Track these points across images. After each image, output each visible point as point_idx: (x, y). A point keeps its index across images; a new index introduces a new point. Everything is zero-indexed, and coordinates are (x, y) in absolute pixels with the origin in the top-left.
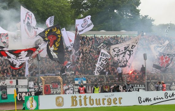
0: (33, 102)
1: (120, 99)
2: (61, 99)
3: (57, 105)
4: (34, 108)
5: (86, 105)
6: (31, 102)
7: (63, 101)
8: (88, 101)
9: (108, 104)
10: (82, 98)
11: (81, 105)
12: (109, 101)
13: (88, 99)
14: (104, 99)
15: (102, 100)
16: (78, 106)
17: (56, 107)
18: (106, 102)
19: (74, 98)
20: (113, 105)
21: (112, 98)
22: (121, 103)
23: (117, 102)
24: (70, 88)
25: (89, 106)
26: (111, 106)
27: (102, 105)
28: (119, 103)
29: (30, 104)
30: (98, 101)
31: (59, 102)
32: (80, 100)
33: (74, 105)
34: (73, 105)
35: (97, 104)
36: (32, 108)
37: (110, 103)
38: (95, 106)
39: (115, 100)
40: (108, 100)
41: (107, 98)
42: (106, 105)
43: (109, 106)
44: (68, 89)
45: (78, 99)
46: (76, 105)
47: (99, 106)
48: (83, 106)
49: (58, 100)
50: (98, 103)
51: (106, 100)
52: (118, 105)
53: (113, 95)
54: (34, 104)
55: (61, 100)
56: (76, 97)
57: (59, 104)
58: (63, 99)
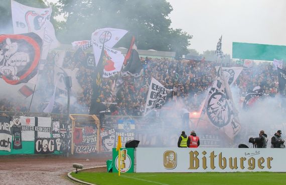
0: (125, 159)
1: (270, 159)
2: (172, 155)
3: (165, 166)
4: (127, 169)
5: (213, 167)
6: (122, 158)
7: (175, 159)
8: (217, 160)
9: (250, 168)
10: (208, 156)
11: (205, 167)
12: (252, 163)
13: (218, 157)
14: (243, 159)
15: (240, 160)
16: (201, 169)
17: (164, 170)
18: (246, 163)
19: (195, 156)
20: (257, 169)
21: (257, 158)
22: (270, 167)
23: (265, 164)
24: (110, 135)
25: (218, 169)
26: (254, 171)
27: (239, 170)
28: (268, 167)
29: (121, 163)
30: (233, 163)
31: (169, 160)
32: (205, 159)
33: (194, 166)
34: (192, 167)
35: (231, 167)
36: (124, 169)
37: (252, 166)
38: (228, 169)
39: (262, 160)
40: (250, 160)
41: (248, 158)
42: (246, 170)
43: (251, 171)
44: (107, 137)
45: (200, 157)
46: (198, 166)
47: (235, 170)
48: (209, 169)
49: (167, 157)
50: (233, 166)
51: (247, 161)
52: (266, 169)
53: (258, 153)
54: (128, 162)
55: (173, 158)
56: (197, 153)
57: (169, 165)
58: (175, 155)
